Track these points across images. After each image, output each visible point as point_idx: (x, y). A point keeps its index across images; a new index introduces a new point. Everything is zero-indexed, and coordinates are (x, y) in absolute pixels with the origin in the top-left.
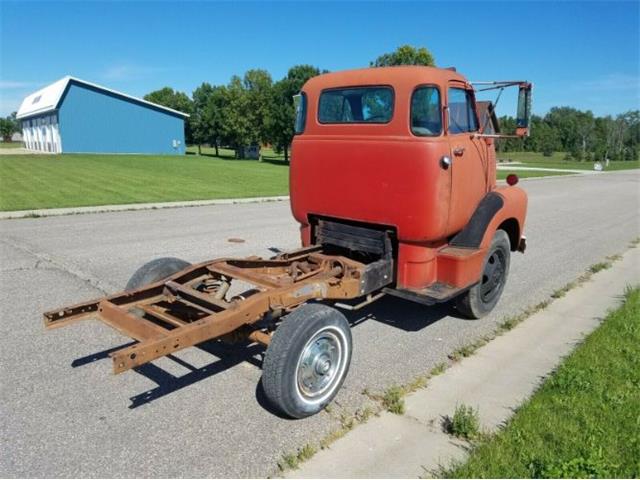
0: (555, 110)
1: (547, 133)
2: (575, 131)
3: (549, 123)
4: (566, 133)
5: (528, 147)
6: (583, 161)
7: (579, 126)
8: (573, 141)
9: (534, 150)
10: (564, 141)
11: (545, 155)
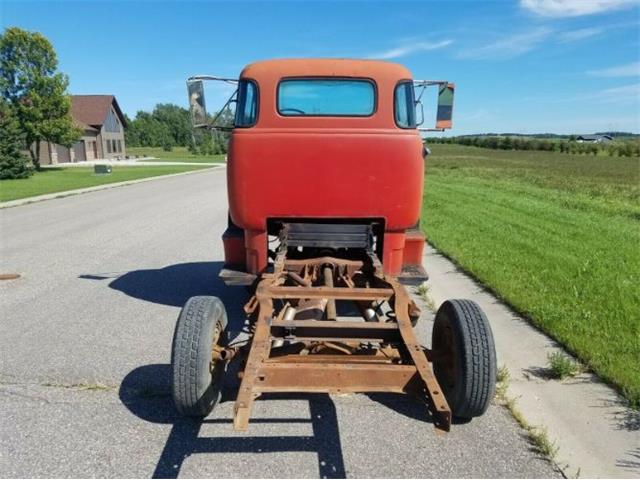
0: (160, 106)
1: (159, 129)
2: (183, 126)
3: (158, 120)
4: (176, 129)
5: (144, 142)
6: (207, 155)
7: (186, 122)
8: (183, 136)
9: (150, 145)
10: (176, 137)
11: (166, 150)
